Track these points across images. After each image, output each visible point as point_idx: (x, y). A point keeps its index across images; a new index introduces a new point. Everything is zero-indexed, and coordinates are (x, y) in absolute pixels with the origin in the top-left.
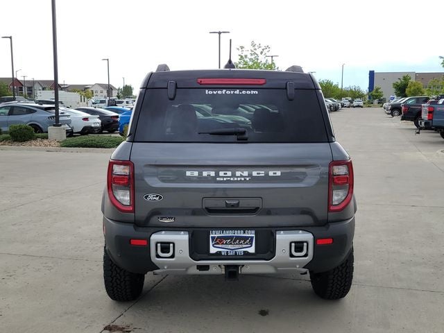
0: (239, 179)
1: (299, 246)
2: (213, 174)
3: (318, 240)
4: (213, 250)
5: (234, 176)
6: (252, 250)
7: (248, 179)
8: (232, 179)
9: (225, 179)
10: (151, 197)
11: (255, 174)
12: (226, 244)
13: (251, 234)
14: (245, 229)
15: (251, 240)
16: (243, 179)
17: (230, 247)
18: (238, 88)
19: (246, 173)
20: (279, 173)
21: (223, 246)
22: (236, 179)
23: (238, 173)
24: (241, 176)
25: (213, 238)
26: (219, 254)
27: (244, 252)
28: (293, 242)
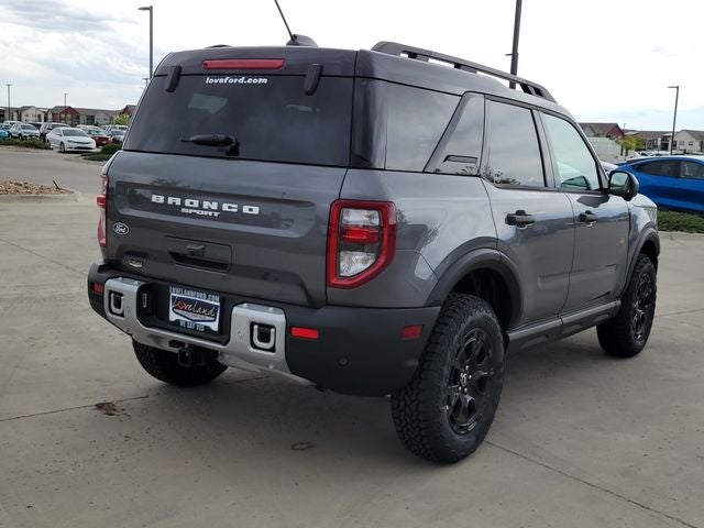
0: (206, 213)
1: (265, 331)
2: (178, 201)
3: (293, 329)
4: (173, 317)
5: (200, 207)
6: (215, 326)
7: (216, 214)
8: (198, 212)
9: (191, 211)
10: (119, 228)
11: (225, 207)
12: (187, 310)
13: (216, 301)
14: (208, 291)
15: (215, 312)
16: (210, 214)
17: (191, 315)
18: (243, 75)
19: (214, 206)
20: (256, 210)
21: (184, 313)
22: (202, 212)
23: (206, 204)
24: (209, 209)
25: (174, 298)
26: (177, 322)
27: (205, 327)
28: (257, 324)
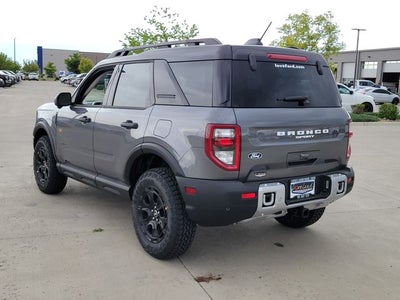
2: (293, 133)
4: (292, 196)
5: (305, 134)
6: (313, 192)
7: (313, 136)
8: (304, 137)
9: (301, 137)
10: (254, 156)
11: (316, 132)
12: (299, 189)
13: (313, 180)
15: (313, 185)
16: (310, 136)
17: (302, 191)
19: (311, 132)
20: (327, 131)
23: (308, 132)
24: (309, 134)
25: (292, 186)
26: (296, 197)
27: (309, 194)
